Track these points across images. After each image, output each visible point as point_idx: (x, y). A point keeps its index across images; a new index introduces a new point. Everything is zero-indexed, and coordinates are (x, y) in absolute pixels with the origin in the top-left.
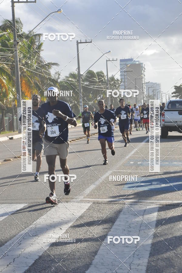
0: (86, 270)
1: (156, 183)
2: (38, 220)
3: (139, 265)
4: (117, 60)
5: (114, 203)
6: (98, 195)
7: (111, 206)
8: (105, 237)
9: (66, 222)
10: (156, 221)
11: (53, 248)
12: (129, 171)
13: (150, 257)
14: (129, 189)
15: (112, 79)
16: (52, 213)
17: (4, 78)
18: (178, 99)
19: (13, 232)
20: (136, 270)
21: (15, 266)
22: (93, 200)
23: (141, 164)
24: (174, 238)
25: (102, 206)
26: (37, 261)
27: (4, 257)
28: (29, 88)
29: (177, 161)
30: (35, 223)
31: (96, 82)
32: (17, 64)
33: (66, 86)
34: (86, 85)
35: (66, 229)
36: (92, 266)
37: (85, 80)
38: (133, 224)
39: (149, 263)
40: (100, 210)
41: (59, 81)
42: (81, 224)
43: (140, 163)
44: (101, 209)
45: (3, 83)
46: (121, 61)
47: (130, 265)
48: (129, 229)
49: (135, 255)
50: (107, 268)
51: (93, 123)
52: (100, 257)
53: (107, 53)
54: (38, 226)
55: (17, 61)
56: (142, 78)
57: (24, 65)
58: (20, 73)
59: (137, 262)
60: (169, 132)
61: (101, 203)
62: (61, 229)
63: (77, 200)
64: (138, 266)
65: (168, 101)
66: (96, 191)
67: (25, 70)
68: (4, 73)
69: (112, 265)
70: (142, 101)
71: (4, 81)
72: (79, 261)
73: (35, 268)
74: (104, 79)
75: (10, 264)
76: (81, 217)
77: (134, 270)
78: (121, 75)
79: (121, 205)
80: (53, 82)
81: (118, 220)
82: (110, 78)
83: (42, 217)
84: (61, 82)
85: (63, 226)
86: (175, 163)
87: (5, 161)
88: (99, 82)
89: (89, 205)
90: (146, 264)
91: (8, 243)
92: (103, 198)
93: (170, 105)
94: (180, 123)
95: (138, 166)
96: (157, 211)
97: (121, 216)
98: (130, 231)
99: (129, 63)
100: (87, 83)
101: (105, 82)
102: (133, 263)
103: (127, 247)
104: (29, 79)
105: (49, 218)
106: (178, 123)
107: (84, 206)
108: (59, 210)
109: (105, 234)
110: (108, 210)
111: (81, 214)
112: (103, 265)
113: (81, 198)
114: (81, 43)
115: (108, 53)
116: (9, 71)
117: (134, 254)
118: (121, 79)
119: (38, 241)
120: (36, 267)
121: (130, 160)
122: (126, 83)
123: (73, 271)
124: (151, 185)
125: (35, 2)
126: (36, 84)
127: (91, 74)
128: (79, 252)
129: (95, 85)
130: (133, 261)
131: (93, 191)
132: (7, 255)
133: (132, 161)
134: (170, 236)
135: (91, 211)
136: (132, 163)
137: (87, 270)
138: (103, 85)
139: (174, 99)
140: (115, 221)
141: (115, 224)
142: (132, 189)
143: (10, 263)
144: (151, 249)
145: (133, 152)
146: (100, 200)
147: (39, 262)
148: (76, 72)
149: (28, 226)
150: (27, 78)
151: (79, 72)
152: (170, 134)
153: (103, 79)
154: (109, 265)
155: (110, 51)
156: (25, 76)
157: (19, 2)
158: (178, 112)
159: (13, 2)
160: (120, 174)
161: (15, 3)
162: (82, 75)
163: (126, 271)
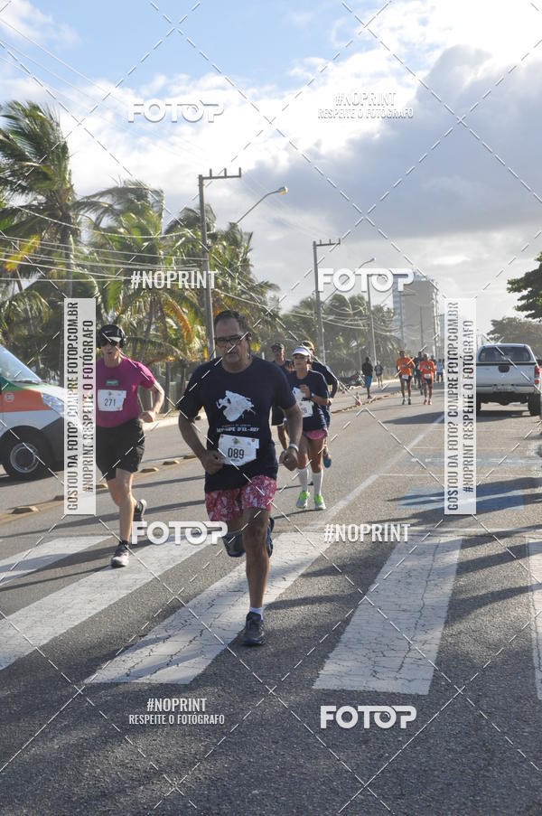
0: (329, 652)
3: (425, 643)
9: (294, 568)
10: (458, 564)
12: (408, 475)
13: (444, 628)
14: (404, 507)
15: (379, 309)
17: (184, 312)
18: (499, 344)
19: (199, 584)
21: (204, 642)
23: (431, 463)
24: (489, 596)
27: (185, 626)
30: (238, 567)
31: (349, 315)
33: (295, 323)
34: (330, 320)
35: (294, 580)
36: (339, 644)
37: (330, 311)
38: (415, 570)
39: (442, 639)
41: (281, 313)
42: (320, 571)
43: (430, 460)
45: (184, 320)
47: (409, 644)
48: (409, 580)
50: (367, 649)
52: (354, 629)
53: (368, 262)
56: (433, 307)
57: (220, 288)
58: (211, 302)
59: (421, 637)
62: (284, 579)
63: (313, 528)
64: (423, 645)
65: (480, 346)
66: (348, 512)
67: (222, 296)
68: (185, 303)
69: (377, 644)
70: (434, 348)
71: (186, 317)
74: (364, 309)
75: (194, 639)
76: (321, 558)
77: (415, 652)
78: (395, 302)
81: (388, 563)
82: (373, 307)
84: (286, 316)
85: (289, 575)
86: (493, 460)
88: (355, 314)
90: (438, 642)
93: (483, 354)
94: (502, 387)
96: (459, 547)
97: (394, 556)
98: (410, 584)
100: (331, 317)
102: (414, 639)
103: (403, 611)
106: (499, 388)
111: (322, 552)
112: (360, 643)
113: (321, 524)
114: (321, 245)
116: (195, 300)
117: (416, 625)
118: (394, 309)
122: (403, 317)
125: (240, 176)
127: (338, 300)
128: (316, 619)
129: (346, 320)
130: (414, 636)
131: (343, 511)
132: (191, 625)
134: (484, 592)
137: (332, 651)
138: (361, 320)
139: (492, 343)
140: (383, 565)
141: (382, 571)
142: (414, 507)
145: (416, 442)
148: (313, 298)
149: (226, 574)
151: (318, 297)
153: (361, 308)
154: (370, 643)
155: (373, 259)
157: (211, 177)
158: (497, 367)
159: (201, 178)
160: (393, 481)
161: (205, 181)
162: (323, 302)
163: (402, 654)
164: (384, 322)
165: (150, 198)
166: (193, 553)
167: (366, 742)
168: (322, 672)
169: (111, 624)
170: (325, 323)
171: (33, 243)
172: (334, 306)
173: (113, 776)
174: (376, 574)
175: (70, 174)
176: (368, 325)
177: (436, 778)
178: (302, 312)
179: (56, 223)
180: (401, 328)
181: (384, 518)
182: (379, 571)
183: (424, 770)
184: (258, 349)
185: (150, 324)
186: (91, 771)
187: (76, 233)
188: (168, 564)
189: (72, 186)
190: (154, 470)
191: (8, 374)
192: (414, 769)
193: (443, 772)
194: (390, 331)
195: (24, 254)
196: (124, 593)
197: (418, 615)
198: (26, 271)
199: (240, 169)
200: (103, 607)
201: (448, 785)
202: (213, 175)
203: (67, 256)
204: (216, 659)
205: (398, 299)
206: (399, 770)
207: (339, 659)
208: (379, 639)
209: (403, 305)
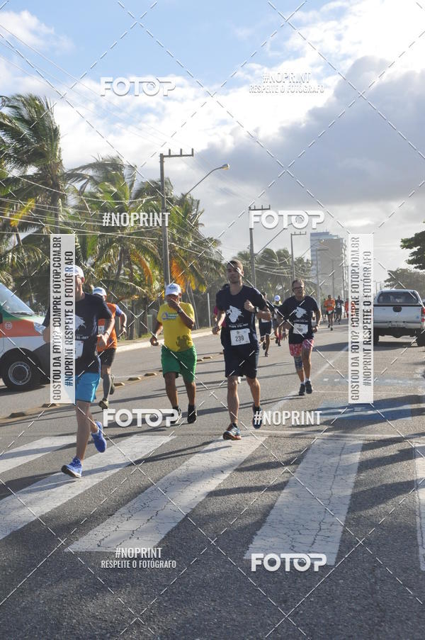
0: (257, 530)
1: (360, 409)
4: (306, 234)
5: (299, 436)
7: (294, 441)
8: (285, 485)
9: (231, 466)
10: (359, 463)
11: (212, 498)
13: (348, 513)
15: (300, 260)
17: (147, 260)
18: (394, 289)
20: (329, 531)
21: (159, 521)
22: (270, 432)
23: (339, 382)
24: (384, 488)
25: (282, 441)
27: (144, 508)
29: (390, 379)
30: (186, 462)
31: (276, 265)
32: (165, 241)
34: (261, 269)
35: (231, 472)
36: (265, 524)
37: (261, 262)
38: (326, 467)
39: (346, 520)
41: (223, 262)
44: (280, 445)
45: (146, 267)
46: (312, 235)
47: (320, 524)
48: (320, 475)
50: (287, 528)
52: (277, 512)
54: (191, 468)
55: (165, 236)
56: (342, 260)
57: (175, 243)
58: (169, 252)
59: (329, 519)
60: (380, 337)
61: (281, 437)
63: (246, 432)
64: (331, 525)
65: (379, 291)
67: (177, 248)
68: (148, 253)
69: (295, 524)
70: (342, 292)
71: (148, 264)
74: (288, 260)
75: (151, 518)
77: (324, 531)
78: (312, 256)
79: (309, 440)
80: (215, 265)
81: (304, 460)
82: (295, 259)
83: (197, 455)
86: (388, 381)
87: (147, 375)
88: (281, 265)
89: (264, 439)
90: (343, 523)
91: (149, 490)
92: (283, 430)
93: (381, 297)
94: (396, 324)
95: (334, 384)
96: (360, 449)
97: (309, 455)
98: (321, 477)
99: (323, 239)
100: (263, 267)
101: (289, 265)
102: (324, 521)
104: (182, 261)
105: (206, 456)
106: (393, 324)
109: (285, 480)
110: (290, 447)
111: (252, 451)
112: (281, 524)
116: (156, 251)
118: (312, 261)
119: (191, 488)
121: (323, 376)
122: (319, 267)
123: (239, 530)
124: (353, 411)
125: (192, 155)
127: (268, 254)
129: (274, 269)
130: (324, 519)
132: (148, 507)
133: (326, 378)
134: (379, 484)
136: (326, 380)
137: (259, 529)
138: (286, 269)
139: (388, 289)
140: (300, 463)
144: (351, 503)
146: (279, 433)
148: (248, 251)
149: (177, 468)
150: (180, 259)
151: (252, 250)
152: (382, 339)
153: (286, 260)
154: (290, 523)
156: (177, 257)
157: (170, 156)
158: (392, 308)
159: (162, 156)
161: (165, 158)
162: (256, 254)
163: (314, 533)
164: (304, 270)
165: (125, 172)
167: (285, 602)
168: (251, 546)
169: (87, 506)
170: (257, 271)
171: (30, 205)
172: (265, 258)
173: (86, 625)
175: (60, 152)
176: (291, 273)
177: (340, 631)
179: (48, 190)
180: (317, 275)
183: (331, 625)
184: (205, 290)
185: (119, 270)
186: (69, 621)
187: (63, 197)
189: (61, 161)
190: (121, 385)
191: (8, 307)
192: (323, 624)
193: (345, 626)
194: (309, 278)
195: (23, 213)
197: (327, 502)
198: (23, 227)
199: (193, 150)
200: (80, 492)
201: (349, 637)
202: (172, 154)
203: (56, 216)
204: (168, 534)
205: (315, 253)
206: (311, 624)
207: (265, 536)
208: (296, 521)
209: (319, 257)
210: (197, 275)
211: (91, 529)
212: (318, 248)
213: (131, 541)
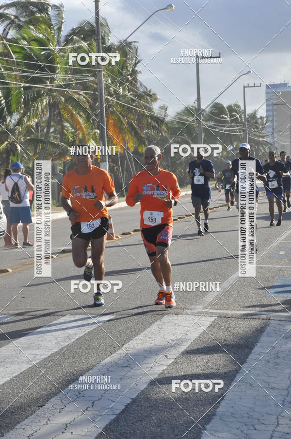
0: (206, 424)
2: (131, 342)
4: (261, 86)
5: (252, 317)
6: (227, 304)
7: (247, 322)
8: (237, 372)
9: (175, 347)
11: (155, 387)
12: (277, 266)
14: (276, 295)
15: (253, 116)
16: (153, 331)
19: (92, 360)
20: (288, 426)
21: (95, 412)
22: (219, 311)
25: (233, 322)
26: (129, 406)
27: (78, 398)
28: (120, 132)
30: (126, 346)
31: (226, 122)
32: (101, 94)
33: (178, 129)
34: (209, 126)
35: (175, 357)
36: (215, 417)
37: (210, 118)
38: (283, 352)
40: (230, 329)
41: (167, 119)
42: (198, 349)
44: (230, 327)
45: (79, 123)
46: (268, 87)
47: (277, 418)
48: (277, 361)
49: (286, 403)
50: (240, 422)
51: (220, 188)
52: (228, 404)
53: (245, 74)
54: (131, 351)
55: (101, 89)
57: (111, 96)
61: (231, 317)
62: (166, 356)
63: (192, 311)
66: (223, 298)
67: (113, 102)
69: (249, 418)
71: (81, 120)
72: (195, 408)
73: (125, 418)
74: (240, 117)
75: (87, 410)
76: (199, 339)
77: (283, 426)
78: (267, 111)
79: (264, 321)
80: (157, 123)
81: (259, 344)
82: (248, 115)
83: (137, 337)
84: (170, 122)
85: (170, 353)
88: (232, 121)
89: (212, 319)
92: (234, 310)
97: (264, 339)
98: (278, 364)
99: (281, 91)
100: (211, 123)
101: (241, 122)
102: (282, 414)
103: (272, 388)
104: (119, 116)
105: (148, 339)
107: (203, 322)
108: (163, 328)
110: (242, 329)
111: (199, 334)
112: (234, 417)
113: (199, 308)
115: (247, 74)
117: (284, 401)
118: (267, 117)
119: (131, 375)
120: (128, 416)
121: (279, 248)
122: (275, 124)
123: (186, 424)
126: (130, 125)
127: (218, 109)
128: (194, 394)
129: (224, 126)
130: (281, 413)
131: (219, 297)
132: (83, 396)
133: (283, 251)
135: (214, 330)
136: (282, 253)
137: (208, 424)
138: (237, 126)
140: (254, 347)
141: (253, 351)
142: (281, 295)
143: (87, 408)
145: (284, 236)
146: (230, 312)
147: (132, 407)
148: (196, 105)
149: (115, 351)
150: (117, 115)
151: (199, 105)
153: (238, 116)
154: (243, 417)
155: (250, 72)
156: (113, 113)
160: (263, 271)
162: (204, 110)
163: (271, 428)
165: (51, 12)
166: (86, 332)
170: (205, 130)
174: (248, 354)
176: (243, 131)
178: (185, 118)
180: (273, 133)
181: (256, 304)
182: (250, 352)
185: (49, 127)
188: (64, 341)
194: (263, 137)
196: (24, 367)
197: (285, 393)
200: (6, 380)
204: (105, 428)
205: (271, 108)
207: (215, 431)
208: (251, 414)
209: (275, 113)
210: (137, 134)
211: (19, 423)
212: (275, 102)
213: (64, 435)
